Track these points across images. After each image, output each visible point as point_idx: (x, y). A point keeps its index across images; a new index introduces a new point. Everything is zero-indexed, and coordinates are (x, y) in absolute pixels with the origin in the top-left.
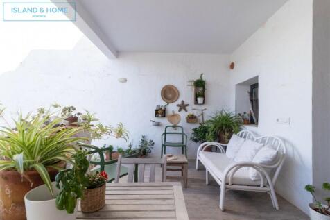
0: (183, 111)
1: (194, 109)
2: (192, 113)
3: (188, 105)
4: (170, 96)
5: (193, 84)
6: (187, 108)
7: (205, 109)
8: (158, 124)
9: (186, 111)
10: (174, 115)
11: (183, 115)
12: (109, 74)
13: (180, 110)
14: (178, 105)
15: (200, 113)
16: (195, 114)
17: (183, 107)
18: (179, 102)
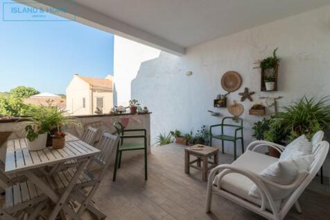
0: (247, 100)
1: (264, 98)
2: (259, 103)
3: (253, 93)
4: (231, 84)
5: (259, 65)
6: (252, 96)
7: (280, 98)
8: (217, 115)
9: (251, 100)
10: (236, 105)
11: (247, 105)
12: (180, 70)
13: (243, 99)
14: (240, 94)
15: (271, 102)
16: (265, 105)
17: (247, 95)
18: (242, 90)
